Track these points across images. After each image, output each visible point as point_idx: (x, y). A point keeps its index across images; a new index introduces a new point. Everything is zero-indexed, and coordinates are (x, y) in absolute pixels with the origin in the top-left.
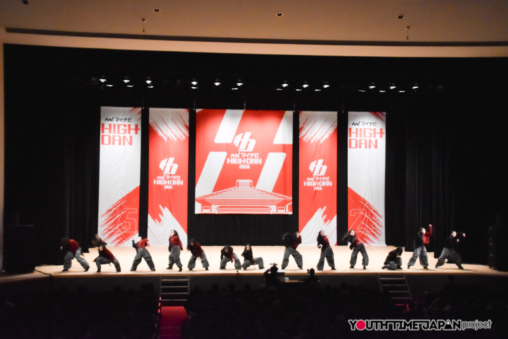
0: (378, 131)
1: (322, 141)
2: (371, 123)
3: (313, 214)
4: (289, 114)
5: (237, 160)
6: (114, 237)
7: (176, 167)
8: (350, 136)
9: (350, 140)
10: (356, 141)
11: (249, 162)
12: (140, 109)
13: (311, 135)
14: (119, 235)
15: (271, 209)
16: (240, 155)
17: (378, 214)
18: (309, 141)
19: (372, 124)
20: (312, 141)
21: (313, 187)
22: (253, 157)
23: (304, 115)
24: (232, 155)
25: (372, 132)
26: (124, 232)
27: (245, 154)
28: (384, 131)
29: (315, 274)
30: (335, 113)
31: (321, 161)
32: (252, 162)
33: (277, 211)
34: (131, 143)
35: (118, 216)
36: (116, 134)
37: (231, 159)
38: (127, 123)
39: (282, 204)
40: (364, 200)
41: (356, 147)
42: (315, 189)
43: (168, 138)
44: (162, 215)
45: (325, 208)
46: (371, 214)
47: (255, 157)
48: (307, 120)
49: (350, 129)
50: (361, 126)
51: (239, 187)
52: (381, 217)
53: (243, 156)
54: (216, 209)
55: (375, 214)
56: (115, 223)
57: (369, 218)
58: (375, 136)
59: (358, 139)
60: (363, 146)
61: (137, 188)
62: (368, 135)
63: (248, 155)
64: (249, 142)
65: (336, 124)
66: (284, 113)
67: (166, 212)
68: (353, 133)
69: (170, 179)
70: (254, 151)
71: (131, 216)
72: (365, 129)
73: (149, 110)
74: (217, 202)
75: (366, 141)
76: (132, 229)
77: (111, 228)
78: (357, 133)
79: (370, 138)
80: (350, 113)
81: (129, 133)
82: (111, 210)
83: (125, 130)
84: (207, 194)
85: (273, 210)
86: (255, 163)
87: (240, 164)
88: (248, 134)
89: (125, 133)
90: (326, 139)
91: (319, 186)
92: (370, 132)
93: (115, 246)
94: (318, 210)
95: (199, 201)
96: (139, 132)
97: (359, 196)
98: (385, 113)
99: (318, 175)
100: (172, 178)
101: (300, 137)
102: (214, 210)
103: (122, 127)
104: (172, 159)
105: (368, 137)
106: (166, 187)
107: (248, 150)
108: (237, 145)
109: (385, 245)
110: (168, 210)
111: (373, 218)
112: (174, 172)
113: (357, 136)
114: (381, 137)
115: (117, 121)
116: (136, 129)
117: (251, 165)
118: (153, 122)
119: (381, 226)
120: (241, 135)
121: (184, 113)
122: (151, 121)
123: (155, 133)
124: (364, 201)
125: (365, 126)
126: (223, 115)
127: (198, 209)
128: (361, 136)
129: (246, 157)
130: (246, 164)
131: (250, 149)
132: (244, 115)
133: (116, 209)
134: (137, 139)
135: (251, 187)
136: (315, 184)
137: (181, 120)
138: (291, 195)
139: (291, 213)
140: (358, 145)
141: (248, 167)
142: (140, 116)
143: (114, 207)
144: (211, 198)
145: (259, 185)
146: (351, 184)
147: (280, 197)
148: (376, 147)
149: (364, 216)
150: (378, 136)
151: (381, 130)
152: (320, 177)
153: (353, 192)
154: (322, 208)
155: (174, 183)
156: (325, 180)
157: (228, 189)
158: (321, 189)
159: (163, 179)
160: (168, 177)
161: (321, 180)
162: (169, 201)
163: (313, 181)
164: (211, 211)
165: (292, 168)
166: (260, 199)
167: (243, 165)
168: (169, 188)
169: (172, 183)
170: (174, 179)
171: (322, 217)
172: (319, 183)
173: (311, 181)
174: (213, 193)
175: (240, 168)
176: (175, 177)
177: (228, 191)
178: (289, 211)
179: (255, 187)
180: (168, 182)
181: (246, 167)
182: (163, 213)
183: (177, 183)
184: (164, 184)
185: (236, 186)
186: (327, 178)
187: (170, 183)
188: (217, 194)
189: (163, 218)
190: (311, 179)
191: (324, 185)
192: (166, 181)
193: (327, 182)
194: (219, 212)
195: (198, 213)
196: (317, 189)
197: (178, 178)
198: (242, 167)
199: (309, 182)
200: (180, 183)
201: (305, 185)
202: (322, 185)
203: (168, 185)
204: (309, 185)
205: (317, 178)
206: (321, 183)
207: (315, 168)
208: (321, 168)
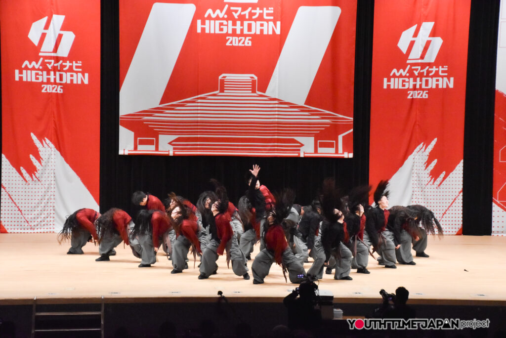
3: (405, 158)
7: (69, 38)
11: (250, 29)
15: (302, 145)
16: (229, 12)
21: (404, 92)
24: (209, 12)
27: (239, 9)
29: (407, 303)
31: (428, 27)
33: (316, 151)
37: (207, 22)
39: (325, 135)
42: (409, 97)
44: (38, 158)
45: (434, 143)
47: (265, 18)
51: (226, 92)
54: (170, 143)
63: (247, 13)
67: (48, 150)
69: (55, 69)
70: (262, 3)
74: (170, 127)
84: (146, 109)
85: (307, 148)
86: (265, 33)
87: (227, 34)
91: (421, 89)
94: (418, 148)
95: (129, 126)
99: (420, 61)
100: (62, 66)
102: (166, 146)
104: (58, 20)
106: (48, 89)
110: (52, 145)
112: (65, 50)
117: (254, 38)
127: (127, 144)
129: (242, 18)
130: (242, 34)
135: (254, 91)
136: (410, 84)
138: (352, 113)
139: (351, 155)
141: (248, 43)
144: (157, 117)
145: (273, 89)
147: (325, 117)
152: (423, 65)
154: (428, 144)
155: (67, 78)
156: (437, 74)
157: (199, 96)
158: (425, 96)
159: (39, 69)
160: (50, 63)
161: (425, 74)
162: (53, 125)
163: (405, 77)
164: (157, 149)
165: (354, 46)
166: (276, 120)
167: (234, 38)
168: (54, 91)
169: (61, 79)
170: (65, 69)
171: (427, 166)
172: (421, 81)
173: (401, 76)
174: (161, 106)
175: (228, 44)
176: (68, 64)
177: (199, 101)
178: (344, 151)
179: (265, 92)
180: (52, 77)
181: (244, 43)
182: (40, 153)
183: (75, 78)
184: (40, 80)
185: (218, 90)
186: (441, 69)
187: (55, 79)
188: (172, 108)
189: (39, 164)
190: (401, 71)
191: (434, 87)
192: (45, 73)
193: (440, 79)
194: (176, 153)
195: (127, 153)
196: (416, 95)
197: (77, 67)
198: (231, 42)
199: (396, 79)
200: (81, 78)
201: (385, 87)
202: (429, 87)
203: (51, 84)
204: (396, 87)
205: (417, 70)
206: (427, 81)
207: (412, 43)
208: (428, 43)
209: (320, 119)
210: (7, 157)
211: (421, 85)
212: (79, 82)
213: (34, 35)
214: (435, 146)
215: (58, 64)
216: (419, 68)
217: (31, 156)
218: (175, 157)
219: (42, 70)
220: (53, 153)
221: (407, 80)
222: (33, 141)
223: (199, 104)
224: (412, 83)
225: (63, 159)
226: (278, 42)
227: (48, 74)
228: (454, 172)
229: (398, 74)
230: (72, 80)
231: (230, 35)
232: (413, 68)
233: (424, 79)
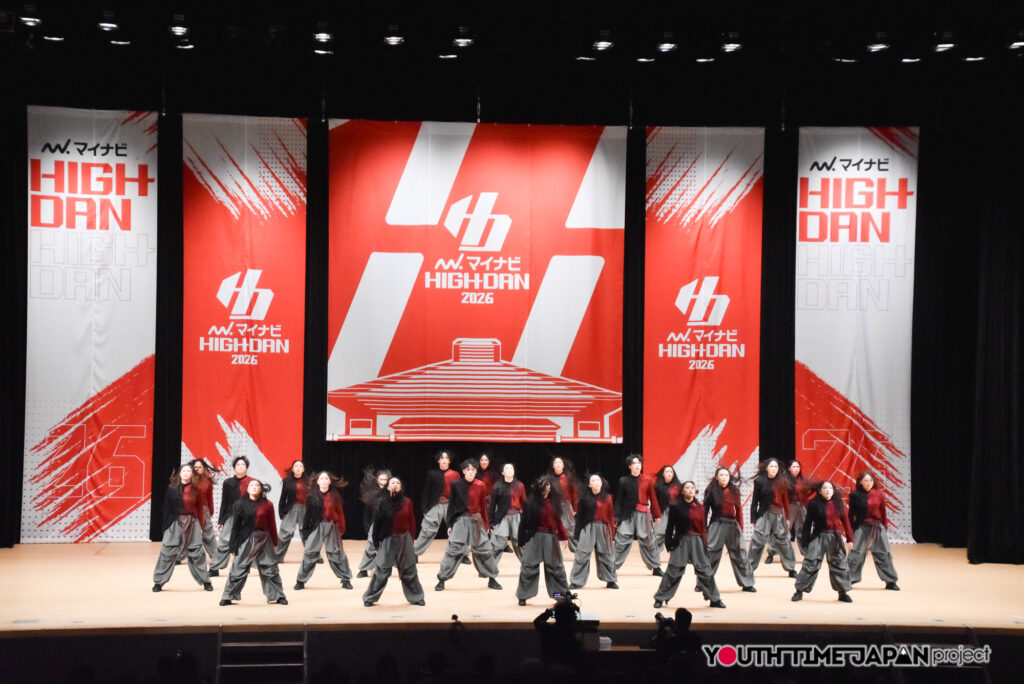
0: (892, 185)
1: (715, 220)
2: (871, 163)
3: (688, 443)
4: (616, 134)
5: (455, 277)
6: (74, 514)
7: (266, 297)
8: (804, 204)
9: (804, 215)
10: (823, 218)
11: (491, 282)
12: (153, 117)
13: (681, 201)
14: (91, 506)
15: (559, 427)
16: (465, 263)
17: (889, 446)
18: (676, 219)
19: (875, 167)
20: (687, 219)
21: (685, 361)
22: (505, 269)
23: (662, 137)
24: (441, 262)
25: (874, 189)
26: (106, 497)
27: (478, 259)
28: (912, 187)
30: (760, 132)
31: (711, 282)
32: (499, 282)
33: (576, 435)
34: (125, 224)
35: (85, 450)
36: (79, 194)
37: (438, 274)
38: (112, 160)
39: (587, 415)
40: (846, 401)
41: (822, 238)
42: (691, 368)
43: (244, 210)
44: (226, 446)
45: (723, 424)
46: (868, 443)
47: (510, 268)
48: (669, 154)
49: (805, 181)
50: (838, 172)
51: (462, 361)
52: (898, 453)
53: (474, 267)
54: (391, 426)
55: (878, 444)
56: (79, 469)
57: (860, 457)
58: (881, 204)
59: (828, 212)
60: (844, 234)
61: (147, 360)
62: (859, 200)
63: (487, 263)
64: (490, 223)
65: (760, 166)
66: (601, 132)
67: (237, 436)
68: (812, 193)
70: (506, 252)
71: (128, 447)
72: (850, 182)
73: (181, 119)
74: (390, 406)
75: (853, 217)
76: (131, 489)
77: (63, 484)
78: (824, 193)
79: (865, 210)
80: (804, 131)
81: (121, 190)
82: (63, 429)
83: (108, 183)
84: (360, 382)
85: (565, 430)
86: (510, 287)
87: (463, 290)
88: (488, 199)
89: (107, 190)
90: (728, 212)
91: (705, 358)
92: (869, 189)
93: (76, 542)
94: (703, 432)
95: (339, 404)
96: (153, 188)
97: (832, 390)
98: (916, 130)
99: (703, 324)
100: (257, 332)
101: (648, 206)
102: (385, 429)
103: (96, 172)
104: (253, 275)
105: (860, 206)
106: (240, 360)
107: (487, 248)
108: (455, 232)
109: (913, 541)
110: (243, 430)
111: (875, 458)
112: (260, 312)
113: (824, 204)
114: (902, 205)
115: (81, 152)
116: (143, 181)
117: (497, 293)
118: (193, 158)
119: (897, 482)
120: (467, 200)
121: (291, 130)
122: (187, 154)
123: (203, 193)
124: (846, 404)
125: (852, 172)
126: (410, 138)
127: (337, 427)
128: (837, 204)
129: (481, 270)
130: (481, 289)
131: (495, 243)
132: (476, 141)
133: (81, 428)
134: (145, 211)
135: (496, 359)
136: (692, 351)
137: (283, 155)
138: (621, 388)
139: (620, 440)
140: (829, 232)
141: (489, 300)
142: (152, 139)
143: (75, 421)
144: (375, 393)
145: (522, 356)
146: (805, 352)
147: (585, 391)
148: (884, 236)
149: (844, 450)
150: (892, 202)
151: (903, 183)
152: (707, 329)
153: (810, 375)
154: (715, 426)
155: (263, 346)
156: (724, 340)
157: (428, 366)
158: (711, 366)
159: (228, 336)
160: (242, 328)
161: (710, 340)
162: (245, 405)
163: (686, 342)
164: (374, 433)
165: (622, 304)
166: (525, 396)
167: (472, 294)
168: (247, 363)
169: (255, 347)
170: (260, 335)
171: (715, 454)
172: (705, 348)
173: (680, 342)
174: (380, 379)
175: (464, 301)
176: (264, 329)
177: (428, 372)
178: (611, 435)
179: (510, 360)
180: (244, 345)
181: (484, 300)
182: (229, 440)
183: (272, 346)
184: (230, 350)
185: (450, 358)
186: (729, 333)
187: (248, 348)
188: (393, 381)
189: (226, 453)
190: (681, 335)
191: (721, 355)
192: (236, 340)
193: (728, 346)
194: (398, 438)
195: (336, 438)
196: (700, 365)
197: (275, 332)
198: (468, 299)
199: (675, 346)
200: (280, 346)
201: (661, 355)
202: (715, 355)
203: (244, 353)
204: (675, 356)
205: (699, 334)
206: (712, 349)
207: (693, 302)
208: (713, 302)
209: (580, 393)
210: (188, 446)
211: (705, 353)
212: (278, 351)
213: (224, 295)
214: (724, 428)
215: (253, 329)
216: (702, 332)
217: (217, 444)
218: (398, 444)
219: (232, 337)
220: (244, 439)
221: (688, 346)
222: (219, 423)
223: (428, 376)
224: (694, 350)
225: (257, 447)
226: (526, 299)
227: (240, 341)
228: (748, 461)
229: (676, 339)
230: (269, 349)
231: (467, 290)
232: (695, 331)
233: (708, 346)
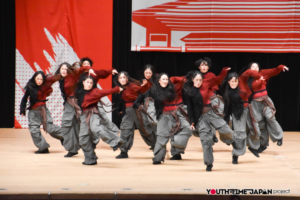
44: (52, 54)
54: (182, 39)
102: (178, 42)
110: (65, 41)
162: (66, 21)
164: (169, 45)
166: (293, 14)
182: (54, 49)
189: (53, 60)
194: (188, 49)
195: (139, 49)
210: (21, 53)
217: (45, 52)
218: (188, 54)
220: (66, 49)
222: (46, 36)
225: (76, 55)
